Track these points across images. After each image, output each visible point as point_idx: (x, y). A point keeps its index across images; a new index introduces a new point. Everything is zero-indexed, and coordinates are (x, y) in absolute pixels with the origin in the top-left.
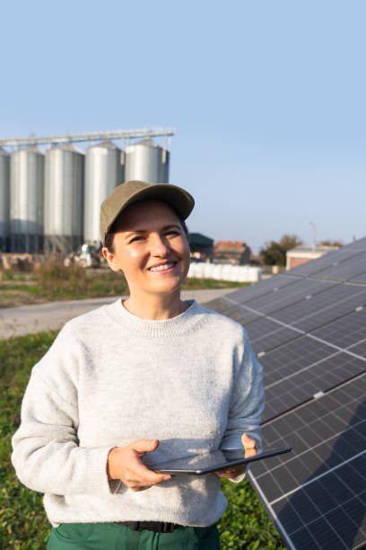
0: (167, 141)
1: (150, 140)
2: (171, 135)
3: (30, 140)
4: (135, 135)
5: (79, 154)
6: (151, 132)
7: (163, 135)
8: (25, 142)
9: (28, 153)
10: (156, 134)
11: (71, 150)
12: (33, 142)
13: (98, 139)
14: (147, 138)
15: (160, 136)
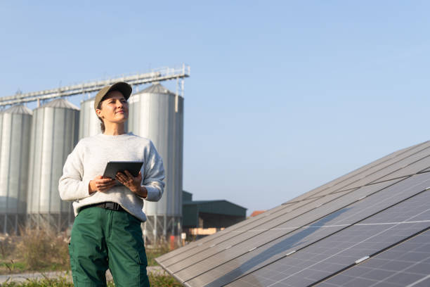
0: (180, 84)
1: (159, 85)
2: (186, 76)
3: (15, 99)
4: (140, 81)
5: (71, 109)
6: (160, 76)
7: (175, 78)
8: (10, 102)
9: (12, 114)
10: (166, 77)
11: (63, 106)
12: (20, 101)
13: (94, 91)
14: (156, 83)
15: (171, 79)
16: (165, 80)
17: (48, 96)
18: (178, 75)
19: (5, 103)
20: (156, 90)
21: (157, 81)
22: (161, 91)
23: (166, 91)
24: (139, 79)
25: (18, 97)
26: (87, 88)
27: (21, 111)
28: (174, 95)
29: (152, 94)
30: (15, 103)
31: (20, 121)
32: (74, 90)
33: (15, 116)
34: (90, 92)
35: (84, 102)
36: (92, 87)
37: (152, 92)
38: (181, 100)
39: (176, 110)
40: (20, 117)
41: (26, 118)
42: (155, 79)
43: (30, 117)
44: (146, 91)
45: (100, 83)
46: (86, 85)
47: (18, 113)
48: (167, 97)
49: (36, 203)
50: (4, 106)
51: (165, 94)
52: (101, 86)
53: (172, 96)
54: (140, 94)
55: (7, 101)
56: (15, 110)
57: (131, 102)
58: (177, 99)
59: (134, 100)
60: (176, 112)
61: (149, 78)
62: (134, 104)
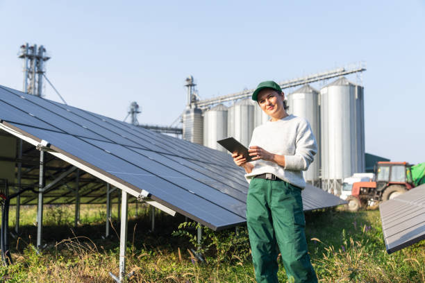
2: (363, 70)
3: (243, 94)
4: (329, 76)
6: (344, 71)
7: (355, 72)
8: (240, 97)
10: (348, 72)
12: (246, 95)
13: (298, 85)
14: (341, 77)
15: (352, 73)
16: (347, 74)
18: (356, 70)
19: (237, 97)
20: (340, 83)
21: (342, 75)
22: (344, 83)
23: (347, 83)
24: (329, 74)
25: (245, 92)
26: (292, 83)
27: (247, 104)
28: (355, 86)
29: (336, 87)
30: (243, 97)
31: (246, 111)
33: (243, 107)
34: (294, 86)
35: (290, 94)
36: (295, 82)
37: (337, 85)
38: (361, 90)
39: (357, 97)
40: (246, 108)
41: (250, 108)
42: (340, 74)
43: (253, 107)
44: (332, 84)
45: (300, 79)
46: (292, 81)
47: (245, 105)
48: (348, 87)
50: (237, 99)
51: (346, 85)
52: (302, 81)
53: (352, 86)
54: (328, 86)
55: (238, 95)
56: (243, 102)
57: (322, 93)
58: (356, 89)
59: (323, 91)
60: (356, 100)
61: (336, 73)
62: (323, 95)
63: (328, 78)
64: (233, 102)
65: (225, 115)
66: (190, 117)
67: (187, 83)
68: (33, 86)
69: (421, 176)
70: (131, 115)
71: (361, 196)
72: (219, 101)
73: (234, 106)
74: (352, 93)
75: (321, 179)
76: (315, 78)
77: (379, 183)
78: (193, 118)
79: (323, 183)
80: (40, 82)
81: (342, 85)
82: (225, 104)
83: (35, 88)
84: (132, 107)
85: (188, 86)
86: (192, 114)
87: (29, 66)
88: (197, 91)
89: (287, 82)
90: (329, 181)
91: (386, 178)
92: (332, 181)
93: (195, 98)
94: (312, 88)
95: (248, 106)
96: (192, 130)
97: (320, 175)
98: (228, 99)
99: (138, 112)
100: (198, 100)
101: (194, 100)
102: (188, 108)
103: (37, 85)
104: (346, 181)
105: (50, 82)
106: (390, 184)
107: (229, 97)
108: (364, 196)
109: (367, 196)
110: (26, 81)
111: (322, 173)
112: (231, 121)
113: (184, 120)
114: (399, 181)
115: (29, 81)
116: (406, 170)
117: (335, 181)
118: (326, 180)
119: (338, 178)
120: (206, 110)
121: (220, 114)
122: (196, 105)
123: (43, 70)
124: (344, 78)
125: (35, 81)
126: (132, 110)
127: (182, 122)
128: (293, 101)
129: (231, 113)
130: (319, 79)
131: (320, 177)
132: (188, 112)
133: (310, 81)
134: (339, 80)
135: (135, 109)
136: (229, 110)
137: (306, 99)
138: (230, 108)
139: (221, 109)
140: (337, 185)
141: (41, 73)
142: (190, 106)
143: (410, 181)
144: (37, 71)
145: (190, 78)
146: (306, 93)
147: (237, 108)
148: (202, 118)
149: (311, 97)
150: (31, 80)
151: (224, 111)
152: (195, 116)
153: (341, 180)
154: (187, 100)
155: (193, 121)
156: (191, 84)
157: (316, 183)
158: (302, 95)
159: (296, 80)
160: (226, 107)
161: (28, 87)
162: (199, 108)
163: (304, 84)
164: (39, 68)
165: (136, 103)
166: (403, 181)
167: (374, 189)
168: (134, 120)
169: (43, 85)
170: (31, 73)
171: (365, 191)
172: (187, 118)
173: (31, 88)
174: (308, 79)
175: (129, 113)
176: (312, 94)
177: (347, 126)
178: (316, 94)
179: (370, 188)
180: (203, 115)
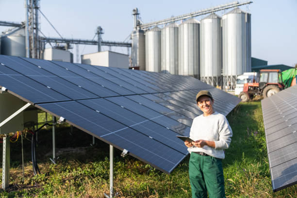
2: (251, 2)
4: (228, 7)
5: (196, 24)
6: (238, 3)
7: (245, 4)
8: (169, 21)
9: (170, 28)
10: (241, 4)
11: (192, 22)
12: (173, 21)
13: (207, 13)
14: (236, 7)
15: (243, 4)
16: (240, 5)
17: (186, 17)
18: (246, 2)
20: (235, 11)
22: (238, 12)
23: (240, 12)
24: (228, 6)
25: (172, 19)
27: (173, 26)
28: (245, 14)
29: (233, 14)
30: (171, 22)
31: (173, 31)
32: (197, 13)
34: (205, 14)
35: (202, 20)
36: (205, 12)
37: (233, 13)
38: (249, 16)
39: (246, 21)
40: (173, 29)
41: (176, 29)
42: (235, 5)
43: (178, 28)
44: (230, 12)
45: (209, 9)
46: (203, 11)
47: (172, 27)
48: (241, 15)
49: (182, 71)
50: (167, 23)
51: (239, 13)
52: (210, 10)
53: (243, 13)
54: (227, 14)
55: (167, 21)
56: (171, 25)
57: (223, 19)
58: (246, 15)
59: (224, 17)
60: (246, 23)
61: (232, 5)
62: (224, 20)
63: (227, 9)
64: (164, 25)
65: (159, 34)
66: (136, 35)
67: (134, 13)
68: (32, 17)
69: (288, 79)
70: (97, 35)
71: (249, 92)
72: (155, 25)
73: (165, 28)
74: (243, 18)
75: (222, 76)
76: (218, 8)
77: (261, 84)
78: (138, 36)
79: (224, 78)
80: (36, 15)
81: (236, 13)
82: (159, 26)
83: (33, 19)
84: (98, 30)
85: (134, 15)
86: (138, 34)
87: (29, 3)
88: (140, 18)
89: (200, 11)
90: (227, 77)
91: (265, 81)
92: (229, 77)
93: (139, 23)
94: (216, 15)
95: (175, 28)
96: (138, 44)
97: (222, 73)
98: (161, 23)
99: (102, 33)
100: (141, 24)
101: (138, 24)
102: (135, 29)
103: (34, 16)
104: (239, 77)
105: (43, 14)
106: (268, 85)
107: (162, 22)
108: (251, 92)
109: (253, 92)
110: (28, 14)
111: (223, 71)
112: (163, 38)
113: (133, 37)
114: (274, 83)
115: (29, 14)
116: (279, 75)
117: (231, 77)
118: (226, 76)
119: (233, 75)
120: (146, 30)
121: (156, 33)
122: (140, 27)
123: (39, 6)
124: (238, 8)
125: (33, 14)
126: (98, 31)
127: (131, 39)
128: (204, 24)
129: (163, 33)
130: (221, 9)
131: (222, 74)
132: (135, 32)
133: (216, 10)
134: (234, 10)
135: (100, 31)
136: (162, 31)
137: (213, 22)
138: (162, 29)
139: (157, 30)
140: (233, 80)
141: (37, 8)
142: (136, 28)
143: (281, 82)
144: (34, 7)
145: (136, 9)
146: (212, 18)
147: (167, 29)
148: (144, 36)
149: (216, 21)
150: (31, 13)
151: (158, 31)
152: (140, 35)
153: (235, 76)
154: (134, 24)
155: (138, 38)
156: (136, 13)
157: (219, 78)
158: (210, 20)
159: (206, 10)
160: (160, 28)
161: (29, 18)
162: (142, 29)
163: (212, 13)
164: (35, 5)
165: (100, 27)
166: (277, 82)
167: (258, 87)
168: (99, 38)
169: (39, 17)
170: (31, 8)
171: (252, 89)
172: (134, 36)
173: (31, 19)
174: (214, 9)
175: (96, 34)
176: (216, 20)
177: (240, 41)
178: (219, 19)
179: (255, 87)
180: (145, 34)
